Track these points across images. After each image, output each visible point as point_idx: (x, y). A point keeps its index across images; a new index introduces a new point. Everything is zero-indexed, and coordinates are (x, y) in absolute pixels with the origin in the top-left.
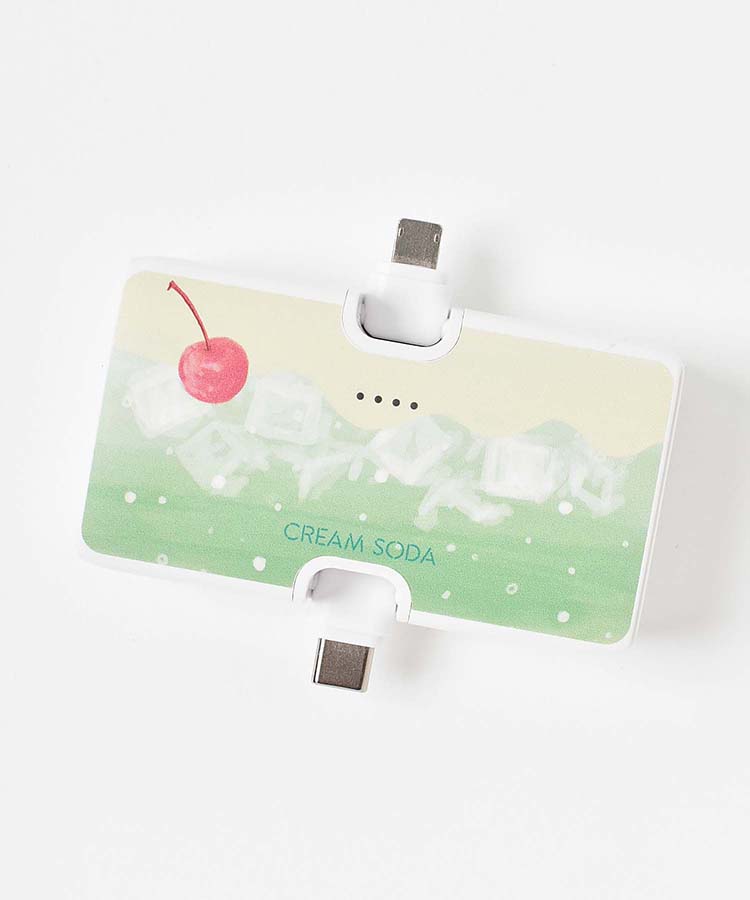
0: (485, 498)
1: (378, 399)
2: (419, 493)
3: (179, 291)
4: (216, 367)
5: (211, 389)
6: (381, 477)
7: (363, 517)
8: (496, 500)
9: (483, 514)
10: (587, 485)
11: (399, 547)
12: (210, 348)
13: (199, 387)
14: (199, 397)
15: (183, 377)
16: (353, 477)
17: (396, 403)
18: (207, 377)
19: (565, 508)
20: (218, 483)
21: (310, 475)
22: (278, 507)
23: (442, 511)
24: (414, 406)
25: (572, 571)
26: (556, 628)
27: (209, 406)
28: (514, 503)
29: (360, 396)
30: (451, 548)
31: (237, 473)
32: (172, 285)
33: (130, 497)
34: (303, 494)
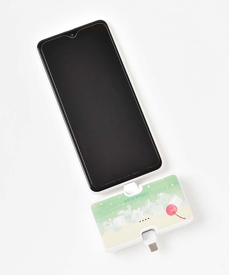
0: (123, 214)
1: (146, 219)
2: (132, 210)
3: (183, 218)
4: (172, 210)
5: (170, 207)
6: (139, 209)
7: (138, 201)
8: (120, 215)
9: (121, 212)
10: (109, 225)
11: (130, 200)
12: (174, 213)
13: (172, 206)
14: (171, 205)
15: (175, 206)
16: (143, 206)
17: (143, 221)
18: (172, 208)
19: (110, 220)
20: (161, 194)
21: (149, 203)
22: (151, 196)
23: (127, 209)
24: (140, 222)
25: (104, 211)
26: (101, 202)
27: (169, 204)
28: (118, 216)
29: (149, 218)
30: (123, 204)
31: (159, 197)
32: (185, 219)
33: (172, 185)
34: (148, 200)
